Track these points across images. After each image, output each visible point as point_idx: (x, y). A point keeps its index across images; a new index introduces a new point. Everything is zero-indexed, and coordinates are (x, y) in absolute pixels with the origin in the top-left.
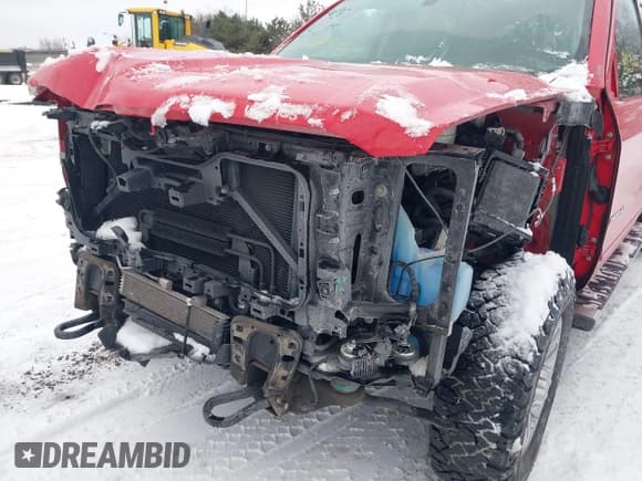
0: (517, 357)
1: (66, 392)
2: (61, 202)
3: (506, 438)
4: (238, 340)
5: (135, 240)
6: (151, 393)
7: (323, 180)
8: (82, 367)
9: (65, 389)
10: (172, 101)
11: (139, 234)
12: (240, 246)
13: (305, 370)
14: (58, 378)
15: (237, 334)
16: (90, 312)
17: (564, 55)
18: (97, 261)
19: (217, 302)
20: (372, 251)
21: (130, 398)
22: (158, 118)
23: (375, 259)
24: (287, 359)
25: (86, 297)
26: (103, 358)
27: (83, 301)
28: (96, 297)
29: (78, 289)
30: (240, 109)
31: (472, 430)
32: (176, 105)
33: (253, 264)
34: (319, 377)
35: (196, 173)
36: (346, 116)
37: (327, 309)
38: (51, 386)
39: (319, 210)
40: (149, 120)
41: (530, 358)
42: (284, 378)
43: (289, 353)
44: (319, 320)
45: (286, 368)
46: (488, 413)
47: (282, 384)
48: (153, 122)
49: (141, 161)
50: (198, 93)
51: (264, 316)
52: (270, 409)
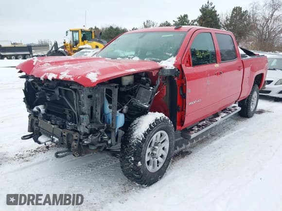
0: (138, 139)
1: (27, 160)
2: (24, 101)
3: (136, 162)
4: (64, 136)
5: (43, 111)
6: (52, 160)
7: (80, 93)
8: (33, 153)
9: (27, 159)
10: (45, 74)
11: (44, 110)
12: (67, 111)
13: (81, 143)
14: (25, 156)
15: (64, 134)
16: (32, 133)
17: (171, 55)
18: (33, 118)
19: (61, 127)
20: (96, 111)
21: (45, 161)
22: (42, 78)
23: (97, 113)
24: (76, 140)
25: (31, 129)
26: (40, 151)
27: (30, 130)
28: (33, 128)
29: (29, 127)
30: (58, 76)
31: (127, 160)
32: (46, 75)
33: (70, 116)
34: (84, 144)
35: (54, 92)
36: (79, 78)
37: (83, 126)
38: (23, 158)
39: (80, 100)
40: (40, 78)
41: (141, 139)
42: (75, 145)
43: (76, 138)
44: (82, 129)
45: (76, 143)
46: (131, 155)
47: (76, 147)
48: (41, 79)
49: (43, 89)
50: (50, 72)
51: (69, 129)
52: (74, 155)
